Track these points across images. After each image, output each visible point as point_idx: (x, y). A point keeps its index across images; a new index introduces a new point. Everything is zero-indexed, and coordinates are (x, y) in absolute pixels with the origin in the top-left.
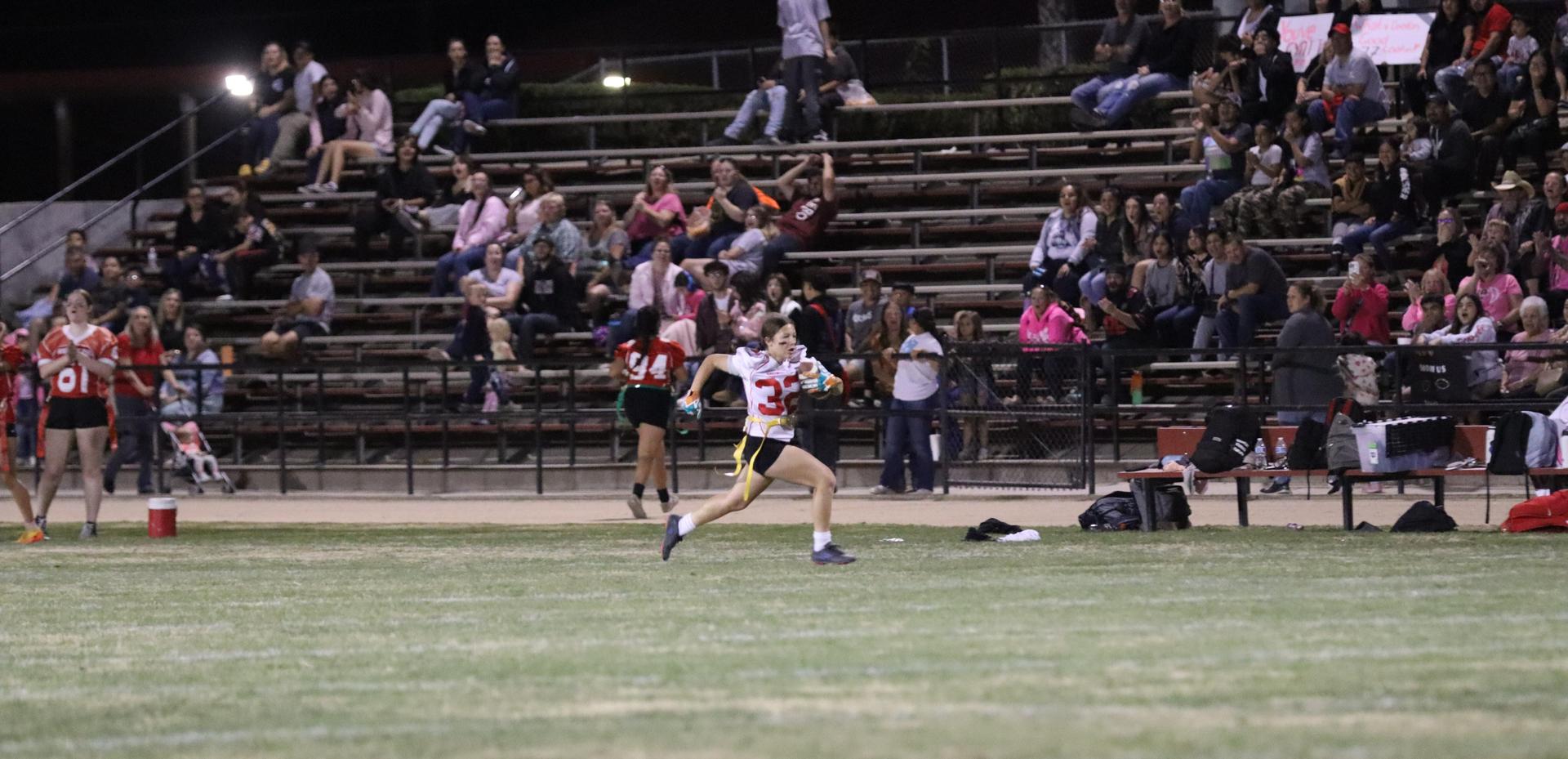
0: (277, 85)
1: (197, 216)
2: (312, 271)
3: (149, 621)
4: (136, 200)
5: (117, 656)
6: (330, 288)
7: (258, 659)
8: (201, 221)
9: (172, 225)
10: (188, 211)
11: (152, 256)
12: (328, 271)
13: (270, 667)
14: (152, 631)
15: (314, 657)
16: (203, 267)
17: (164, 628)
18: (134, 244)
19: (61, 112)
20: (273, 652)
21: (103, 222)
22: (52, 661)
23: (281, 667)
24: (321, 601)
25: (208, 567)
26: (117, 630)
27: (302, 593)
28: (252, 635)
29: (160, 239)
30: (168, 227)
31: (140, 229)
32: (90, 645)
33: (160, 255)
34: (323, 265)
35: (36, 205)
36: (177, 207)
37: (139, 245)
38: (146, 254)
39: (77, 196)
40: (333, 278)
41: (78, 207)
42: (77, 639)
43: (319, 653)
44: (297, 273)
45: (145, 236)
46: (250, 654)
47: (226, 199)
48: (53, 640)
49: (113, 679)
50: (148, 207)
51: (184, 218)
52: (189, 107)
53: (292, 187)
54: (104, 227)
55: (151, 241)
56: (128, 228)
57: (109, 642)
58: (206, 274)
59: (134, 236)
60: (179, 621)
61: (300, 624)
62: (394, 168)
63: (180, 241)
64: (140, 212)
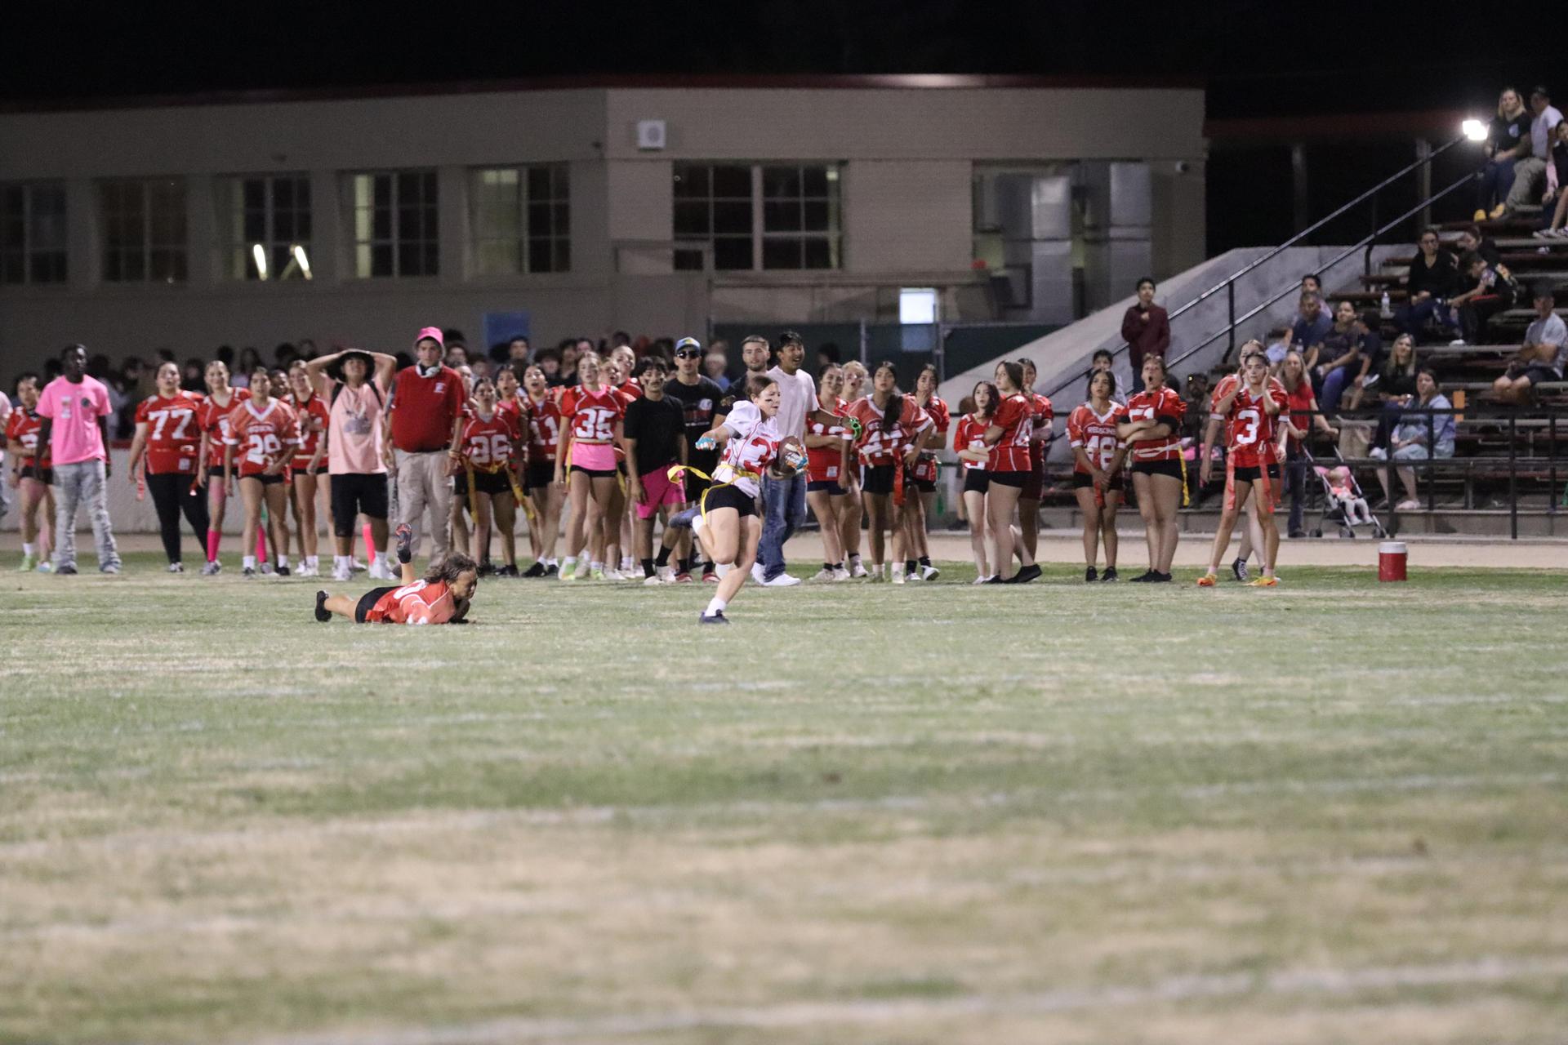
0: (1513, 131)
1: (1430, 261)
2: (1546, 317)
3: (1380, 665)
4: (1371, 245)
5: (1348, 699)
6: (1565, 333)
7: (1488, 703)
8: (1434, 266)
9: (1406, 269)
10: (1421, 255)
11: (1386, 301)
13: (1500, 712)
14: (1383, 674)
15: (1545, 703)
16: (1436, 312)
17: (1394, 672)
18: (1368, 289)
19: (1297, 157)
20: (1504, 697)
21: (1336, 266)
22: (1283, 704)
23: (1512, 712)
24: (1552, 646)
25: (1438, 611)
26: (1349, 673)
27: (1533, 639)
28: (1482, 679)
29: (1393, 283)
30: (1401, 272)
31: (1374, 274)
32: (1321, 687)
33: (1393, 300)
34: (1555, 310)
35: (1273, 249)
36: (1411, 252)
37: (1373, 289)
38: (1379, 299)
39: (1311, 241)
41: (1312, 252)
42: (1308, 681)
43: (1550, 698)
44: (1530, 319)
45: (1379, 281)
46: (1480, 699)
47: (1461, 244)
48: (1284, 681)
49: (1343, 722)
50: (1382, 252)
51: (1417, 263)
52: (1425, 152)
53: (1527, 232)
54: (1338, 272)
55: (1384, 286)
56: (1363, 272)
57: (1338, 685)
58: (1439, 318)
59: (1367, 280)
60: (1409, 665)
61: (1531, 669)
63: (1414, 286)
64: (1373, 257)
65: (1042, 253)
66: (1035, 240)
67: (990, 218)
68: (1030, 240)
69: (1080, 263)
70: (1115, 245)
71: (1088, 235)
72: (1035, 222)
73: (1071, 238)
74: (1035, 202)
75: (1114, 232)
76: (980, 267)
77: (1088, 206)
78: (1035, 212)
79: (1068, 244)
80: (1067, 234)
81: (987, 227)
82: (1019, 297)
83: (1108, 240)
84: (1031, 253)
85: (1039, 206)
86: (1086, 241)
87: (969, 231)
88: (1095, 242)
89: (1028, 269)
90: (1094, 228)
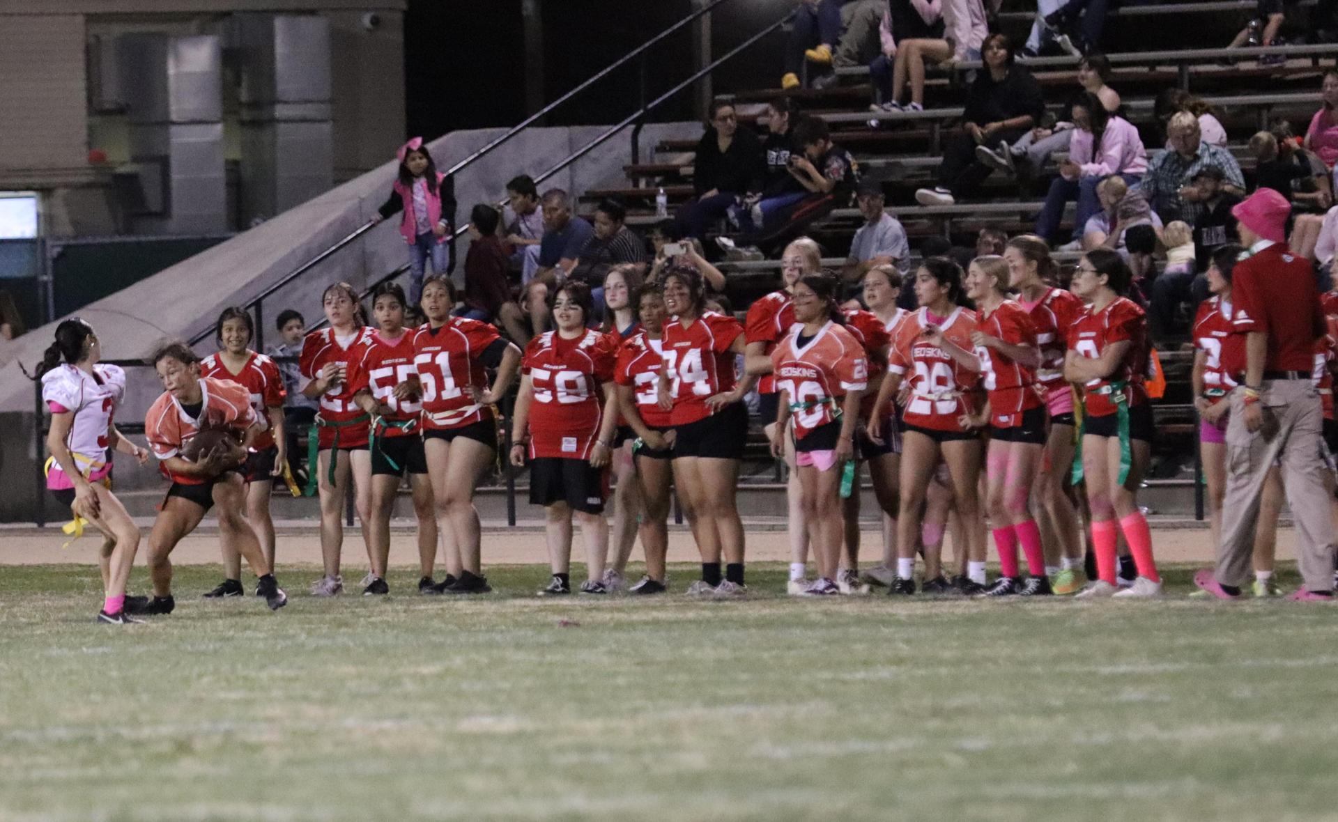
1: (724, 143)
2: (876, 219)
3: (717, 701)
4: (639, 123)
6: (904, 242)
8: (730, 149)
9: (689, 156)
10: (711, 135)
11: (661, 200)
12: (901, 218)
13: (905, 764)
14: (725, 714)
15: (963, 751)
16: (731, 213)
17: (740, 710)
18: (636, 184)
20: (902, 741)
21: (593, 154)
22: (602, 757)
23: (921, 764)
26: (677, 714)
29: (671, 175)
30: (682, 159)
31: (643, 162)
33: (671, 198)
34: (888, 209)
36: (694, 131)
37: (642, 184)
38: (653, 198)
39: (559, 118)
40: (904, 225)
41: (559, 134)
44: (859, 221)
45: (650, 173)
47: (761, 121)
50: (653, 133)
51: (706, 147)
54: (595, 160)
55: (658, 179)
56: (628, 161)
58: (736, 222)
59: (634, 173)
60: (757, 699)
62: (984, 72)
63: (703, 178)
64: (643, 139)
65: (183, 140)
66: (173, 123)
67: (111, 94)
68: (167, 123)
69: (235, 154)
70: (282, 127)
71: (246, 115)
72: (172, 99)
73: (223, 120)
74: (172, 70)
75: (280, 111)
76: (97, 160)
77: (245, 77)
78: (172, 84)
79: (219, 127)
80: (219, 115)
81: (107, 106)
82: (154, 203)
83: (273, 121)
84: (167, 141)
85: (178, 75)
86: (243, 123)
87: (84, 112)
88: (256, 124)
89: (164, 162)
90: (255, 105)
